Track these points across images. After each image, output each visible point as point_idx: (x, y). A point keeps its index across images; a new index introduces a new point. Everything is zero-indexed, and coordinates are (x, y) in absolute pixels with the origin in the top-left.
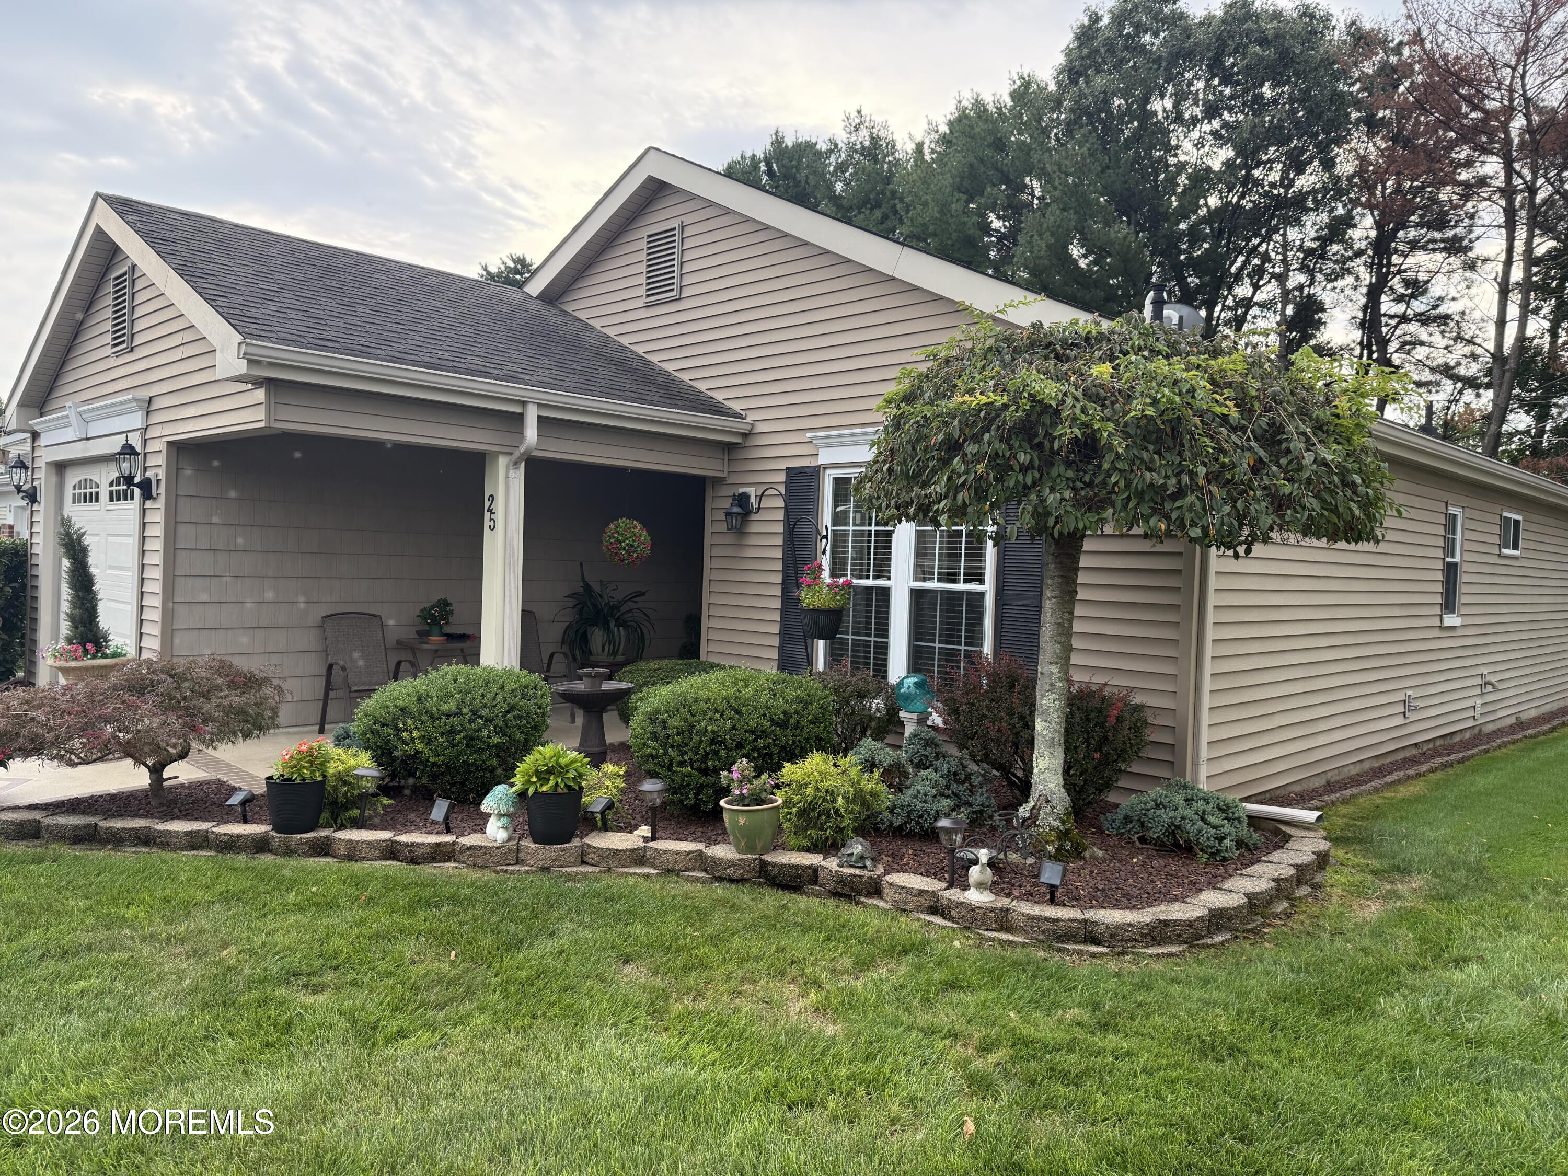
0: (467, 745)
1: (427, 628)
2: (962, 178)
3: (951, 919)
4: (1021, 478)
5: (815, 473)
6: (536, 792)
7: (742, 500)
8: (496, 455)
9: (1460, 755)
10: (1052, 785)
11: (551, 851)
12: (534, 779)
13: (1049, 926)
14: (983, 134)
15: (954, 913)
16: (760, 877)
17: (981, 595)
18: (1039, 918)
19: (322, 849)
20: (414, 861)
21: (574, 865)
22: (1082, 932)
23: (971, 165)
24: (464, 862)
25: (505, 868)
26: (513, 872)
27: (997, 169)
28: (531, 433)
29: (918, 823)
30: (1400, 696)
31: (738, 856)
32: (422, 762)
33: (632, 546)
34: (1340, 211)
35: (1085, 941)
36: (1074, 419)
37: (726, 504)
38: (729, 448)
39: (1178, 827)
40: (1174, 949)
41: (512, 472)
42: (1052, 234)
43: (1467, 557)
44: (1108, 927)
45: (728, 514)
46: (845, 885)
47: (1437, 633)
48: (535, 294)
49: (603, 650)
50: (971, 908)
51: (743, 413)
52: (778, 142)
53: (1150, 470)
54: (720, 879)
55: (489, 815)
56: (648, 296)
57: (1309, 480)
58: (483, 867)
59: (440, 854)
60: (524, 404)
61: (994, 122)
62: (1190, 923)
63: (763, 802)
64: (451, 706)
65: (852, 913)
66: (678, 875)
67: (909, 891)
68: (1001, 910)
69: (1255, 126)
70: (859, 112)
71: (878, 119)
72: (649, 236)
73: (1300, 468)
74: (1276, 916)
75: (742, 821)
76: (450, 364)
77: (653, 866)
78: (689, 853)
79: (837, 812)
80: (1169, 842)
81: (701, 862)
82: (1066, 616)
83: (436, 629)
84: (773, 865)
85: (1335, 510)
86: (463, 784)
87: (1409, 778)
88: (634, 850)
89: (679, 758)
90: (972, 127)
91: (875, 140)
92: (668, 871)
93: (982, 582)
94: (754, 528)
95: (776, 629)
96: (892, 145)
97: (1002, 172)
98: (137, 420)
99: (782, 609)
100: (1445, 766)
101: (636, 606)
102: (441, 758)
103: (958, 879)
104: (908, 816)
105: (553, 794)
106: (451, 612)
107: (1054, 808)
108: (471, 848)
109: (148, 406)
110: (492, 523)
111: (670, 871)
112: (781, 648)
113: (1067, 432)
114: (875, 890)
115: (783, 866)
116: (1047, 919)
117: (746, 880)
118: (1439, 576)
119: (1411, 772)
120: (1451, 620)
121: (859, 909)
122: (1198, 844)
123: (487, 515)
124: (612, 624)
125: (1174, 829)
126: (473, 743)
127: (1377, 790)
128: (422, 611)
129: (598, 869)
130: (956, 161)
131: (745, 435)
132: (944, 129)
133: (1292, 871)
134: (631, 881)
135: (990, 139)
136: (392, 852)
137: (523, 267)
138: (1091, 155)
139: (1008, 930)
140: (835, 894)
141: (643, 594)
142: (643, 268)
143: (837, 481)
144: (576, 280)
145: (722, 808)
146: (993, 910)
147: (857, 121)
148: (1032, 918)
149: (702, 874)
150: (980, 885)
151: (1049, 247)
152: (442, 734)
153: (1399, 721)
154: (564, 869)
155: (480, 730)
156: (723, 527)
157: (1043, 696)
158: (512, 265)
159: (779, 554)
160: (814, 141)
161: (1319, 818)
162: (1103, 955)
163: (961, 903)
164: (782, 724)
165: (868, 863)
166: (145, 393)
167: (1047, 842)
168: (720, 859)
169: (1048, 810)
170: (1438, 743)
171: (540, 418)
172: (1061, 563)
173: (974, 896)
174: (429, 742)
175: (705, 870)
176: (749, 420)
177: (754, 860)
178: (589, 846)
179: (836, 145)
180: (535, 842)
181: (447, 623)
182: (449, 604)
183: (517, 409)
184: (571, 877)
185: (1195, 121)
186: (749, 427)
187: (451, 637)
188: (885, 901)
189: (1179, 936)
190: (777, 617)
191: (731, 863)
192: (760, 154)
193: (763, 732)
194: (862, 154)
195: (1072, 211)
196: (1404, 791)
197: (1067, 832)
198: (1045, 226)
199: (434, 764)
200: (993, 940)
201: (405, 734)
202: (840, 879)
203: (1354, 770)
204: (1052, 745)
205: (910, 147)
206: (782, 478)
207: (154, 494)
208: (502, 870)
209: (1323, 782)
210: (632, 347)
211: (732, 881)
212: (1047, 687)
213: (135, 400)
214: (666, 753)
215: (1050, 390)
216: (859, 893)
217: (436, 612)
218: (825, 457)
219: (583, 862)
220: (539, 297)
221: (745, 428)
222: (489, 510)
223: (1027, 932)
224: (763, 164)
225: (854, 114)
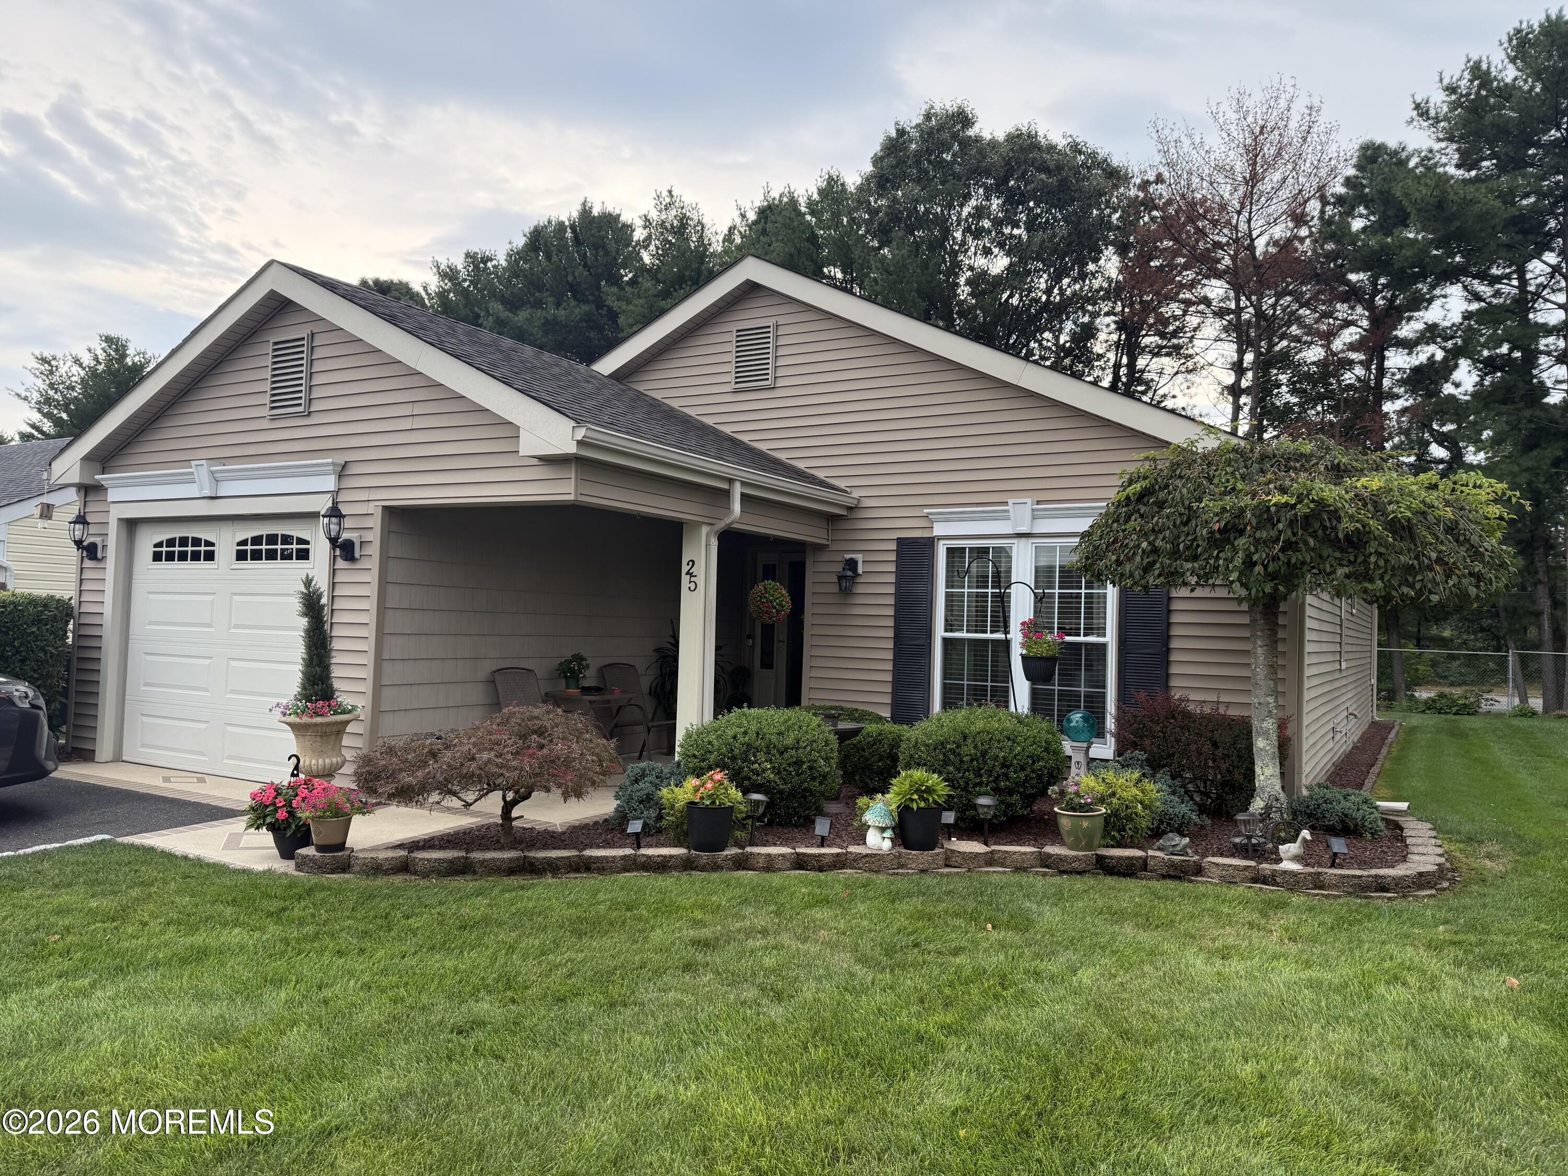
3: (1277, 884)
5: (930, 543)
6: (918, 808)
7: (852, 564)
8: (697, 525)
10: (1277, 788)
11: (923, 856)
12: (915, 797)
13: (1356, 881)
15: (1278, 880)
16: (1099, 868)
17: (1104, 646)
18: (1348, 876)
19: (741, 863)
20: (821, 870)
24: (860, 868)
25: (896, 871)
26: (902, 875)
28: (735, 508)
35: (1376, 891)
37: (839, 568)
38: (832, 519)
41: (713, 540)
43: (1345, 615)
44: (1394, 879)
45: (840, 577)
46: (1176, 869)
47: (1339, 675)
48: (606, 373)
50: (1293, 874)
51: (849, 489)
52: (585, 212)
54: (1066, 872)
55: (869, 828)
56: (738, 382)
58: (877, 872)
59: (839, 863)
60: (731, 481)
64: (789, 741)
66: (1028, 871)
70: (670, 192)
71: (689, 201)
72: (741, 331)
75: (1085, 824)
77: (1004, 865)
78: (1033, 853)
81: (1045, 861)
84: (1111, 858)
91: (684, 221)
93: (1103, 635)
94: (860, 589)
95: (889, 677)
96: (701, 224)
98: (330, 483)
99: (894, 660)
103: (1270, 856)
106: (587, 666)
108: (867, 855)
109: (342, 472)
110: (693, 586)
111: (1020, 869)
112: (894, 694)
114: (1199, 870)
115: (1119, 859)
117: (1085, 872)
123: (685, 579)
129: (965, 869)
131: (850, 509)
132: (753, 215)
134: (992, 877)
136: (800, 863)
139: (1321, 888)
142: (732, 358)
143: (951, 551)
144: (647, 363)
145: (1056, 813)
146: (1310, 874)
147: (668, 200)
149: (1049, 870)
152: (789, 765)
154: (938, 871)
156: (835, 589)
159: (891, 612)
162: (1394, 898)
163: (1281, 872)
165: (1190, 851)
166: (341, 458)
171: (742, 495)
174: (779, 773)
175: (1047, 866)
176: (856, 495)
177: (1091, 855)
178: (953, 851)
179: (646, 221)
180: (910, 849)
181: (584, 676)
182: (584, 659)
183: (724, 486)
186: (855, 502)
187: (584, 690)
188: (1210, 877)
190: (890, 667)
191: (1076, 859)
192: (567, 221)
194: (672, 232)
201: (756, 766)
202: (1173, 865)
204: (1273, 758)
205: (721, 230)
206: (893, 546)
207: (357, 555)
210: (719, 427)
211: (1079, 873)
212: (1266, 714)
213: (333, 464)
216: (1186, 873)
217: (575, 666)
218: (939, 530)
219: (947, 866)
220: (609, 376)
221: (852, 503)
222: (688, 573)
223: (1339, 887)
224: (569, 230)
225: (665, 194)
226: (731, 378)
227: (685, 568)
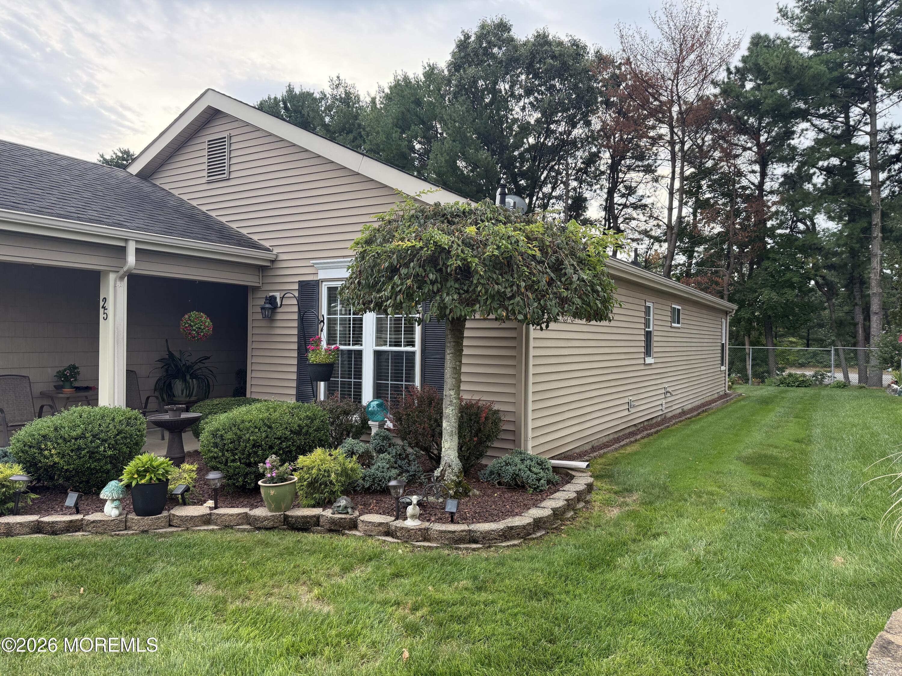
0: (90, 457)
1: (61, 383)
2: (398, 120)
3: (397, 538)
4: (431, 288)
5: (316, 284)
6: (137, 484)
7: (272, 300)
8: (107, 273)
9: (656, 430)
10: (452, 457)
11: (148, 520)
13: (450, 535)
14: (409, 96)
15: (399, 534)
16: (284, 525)
17: (414, 353)
18: (445, 532)
20: (52, 534)
21: (164, 527)
22: (468, 537)
23: (403, 113)
24: (89, 531)
25: (117, 533)
26: (123, 535)
27: (417, 116)
28: (131, 259)
29: (379, 485)
30: (626, 400)
31: (270, 514)
32: (58, 469)
33: (200, 328)
34: (594, 149)
35: (470, 542)
36: (458, 256)
37: (262, 302)
38: (262, 269)
39: (517, 475)
40: (516, 542)
41: (118, 283)
42: (448, 154)
43: (656, 328)
44: (481, 533)
45: (262, 308)
46: (336, 525)
47: (642, 367)
48: (134, 173)
49: (182, 394)
50: (408, 530)
51: (271, 248)
52: (290, 91)
53: (497, 284)
54: (259, 529)
55: (106, 501)
56: (209, 176)
57: (576, 288)
58: (102, 534)
59: (72, 527)
60: (126, 240)
61: (415, 89)
62: (524, 527)
63: (286, 480)
64: (78, 432)
65: (339, 541)
66: (232, 528)
67: (373, 524)
68: (425, 529)
69: (551, 101)
70: (338, 77)
71: (349, 82)
72: (209, 141)
73: (571, 283)
74: (568, 519)
75: (272, 492)
76: (76, 215)
77: (216, 524)
78: (239, 514)
79: (331, 482)
80: (513, 484)
81: (246, 519)
82: (458, 363)
83: (67, 384)
84: (292, 517)
85: (589, 305)
86: (88, 482)
87: (631, 442)
88: (203, 516)
89: (232, 458)
90: (403, 91)
91: (348, 94)
92: (226, 526)
93: (413, 346)
94: (279, 317)
95: (295, 377)
96: (358, 97)
97: (420, 118)
99: (298, 365)
100: (649, 435)
101: (204, 365)
102: (72, 466)
103: (401, 514)
104: (373, 481)
105: (149, 484)
106: (78, 373)
107: (452, 469)
108: (93, 522)
110: (105, 316)
111: (227, 527)
112: (298, 388)
113: (454, 263)
114: (353, 525)
115: (297, 517)
116: (450, 532)
117: (275, 528)
118: (643, 338)
119: (632, 439)
120: (649, 360)
121: (344, 537)
122: (528, 483)
123: (101, 310)
124: (188, 377)
125: (515, 476)
126: (94, 456)
127: (616, 449)
128: (58, 372)
129: (180, 529)
130: (394, 110)
131: (273, 262)
132: (387, 91)
133: (575, 495)
134: (202, 534)
135: (413, 99)
136: (38, 528)
137: (128, 156)
138: (467, 111)
139: (428, 540)
140: (330, 531)
141: (208, 358)
142: (205, 160)
143: (330, 289)
144: (162, 165)
145: (260, 486)
146: (420, 530)
147: (337, 82)
148: (441, 532)
149: (247, 527)
150: (413, 517)
151: (446, 161)
152: (72, 451)
153: (626, 413)
154: (158, 531)
155: (98, 447)
156: (260, 317)
157: (446, 408)
158: (120, 155)
159: (295, 332)
160: (312, 92)
161: (588, 466)
162: (479, 549)
163: (402, 528)
164: (298, 433)
165: (350, 510)
167: (450, 489)
168: (259, 517)
169: (450, 471)
170: (646, 423)
171: (137, 249)
172: (454, 334)
173: (410, 523)
174: (63, 456)
175: (250, 524)
176: (275, 252)
177: (280, 515)
178: (174, 515)
179: (325, 96)
180: (138, 515)
181: (75, 380)
182: (77, 368)
183: (122, 244)
184: (162, 535)
185: (520, 97)
186: (275, 257)
187: (78, 389)
188: (359, 531)
189: (518, 534)
190: (295, 369)
191: (266, 518)
192: (279, 97)
193: (286, 438)
194: (340, 102)
195: (458, 142)
196: (629, 450)
197: (460, 482)
198: (444, 149)
199: (67, 470)
200: (420, 547)
201: (46, 452)
202: (333, 522)
203: (605, 440)
204: (451, 435)
205: (368, 100)
206: (296, 287)
208: (116, 534)
209: (590, 447)
210: (200, 207)
211: (267, 529)
212: (449, 403)
214: (223, 455)
215: (445, 240)
216: (344, 528)
217: (68, 373)
218: (322, 275)
219: (170, 525)
220: (136, 175)
221: (273, 257)
222: (103, 307)
223: (439, 540)
224: (281, 103)
225: (335, 78)
226: (205, 174)
227: (101, 304)
